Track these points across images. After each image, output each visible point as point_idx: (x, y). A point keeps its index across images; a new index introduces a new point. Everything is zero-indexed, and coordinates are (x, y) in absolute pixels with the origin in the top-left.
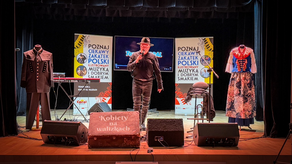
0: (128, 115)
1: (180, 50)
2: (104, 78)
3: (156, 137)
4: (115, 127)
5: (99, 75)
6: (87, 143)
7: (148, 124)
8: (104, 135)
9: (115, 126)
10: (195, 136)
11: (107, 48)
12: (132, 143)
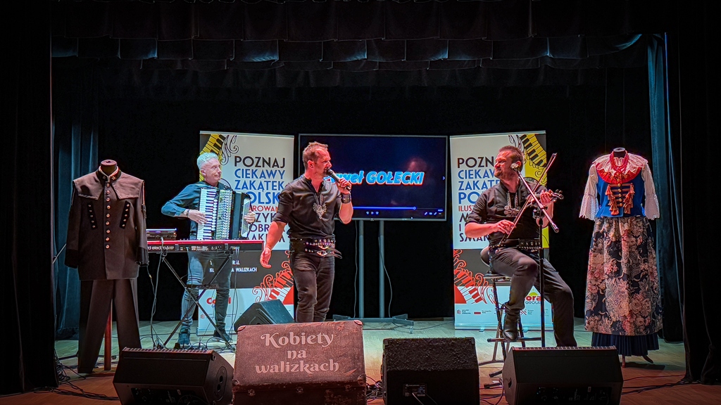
0: (335, 330)
3: (407, 385)
4: (302, 362)
7: (385, 352)
8: (274, 382)
9: (301, 359)
12: (347, 403)
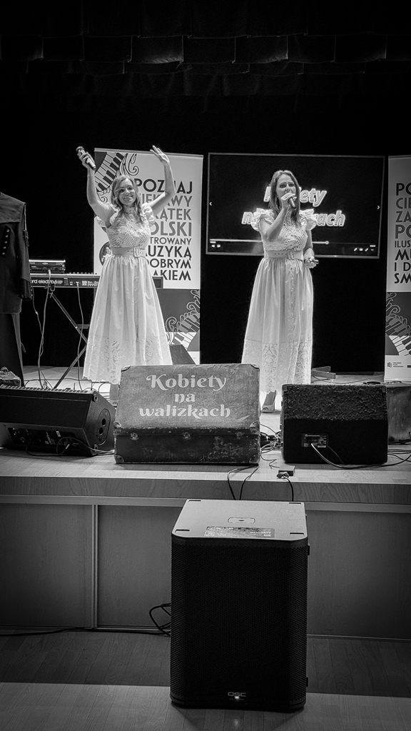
0: (229, 372)
3: (306, 435)
4: (190, 406)
6: (113, 451)
7: (284, 399)
8: (158, 426)
9: (189, 403)
12: (237, 451)
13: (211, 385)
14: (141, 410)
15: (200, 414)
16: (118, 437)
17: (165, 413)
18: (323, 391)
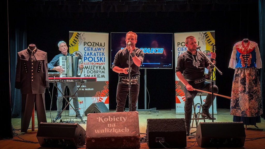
0: (127, 115)
1: (180, 46)
2: (100, 77)
3: (157, 138)
5: (95, 74)
6: (85, 146)
7: (148, 124)
8: (102, 136)
9: (113, 127)
10: (198, 137)
11: (103, 45)
12: (132, 145)
13: (121, 120)
14: (95, 130)
15: (118, 131)
16: (87, 141)
17: (105, 131)
18: (162, 121)
